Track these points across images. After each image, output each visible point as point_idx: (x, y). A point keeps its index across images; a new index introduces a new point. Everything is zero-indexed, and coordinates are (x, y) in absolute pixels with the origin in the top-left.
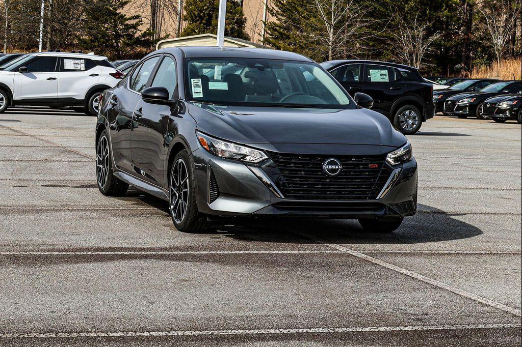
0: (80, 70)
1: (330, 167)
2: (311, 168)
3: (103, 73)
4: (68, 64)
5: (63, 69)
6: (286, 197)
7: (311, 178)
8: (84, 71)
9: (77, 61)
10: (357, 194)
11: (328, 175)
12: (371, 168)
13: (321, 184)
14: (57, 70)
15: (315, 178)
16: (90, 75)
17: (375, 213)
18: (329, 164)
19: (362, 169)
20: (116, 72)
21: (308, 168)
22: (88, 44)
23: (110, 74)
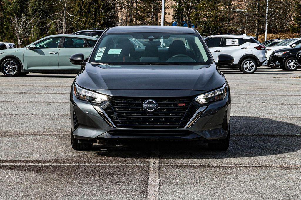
0: (236, 46)
1: (148, 106)
2: (135, 106)
3: (250, 47)
4: (228, 42)
5: (225, 45)
6: (117, 126)
7: (134, 113)
8: (238, 46)
9: (234, 40)
10: (169, 124)
11: (147, 111)
12: (179, 106)
13: (142, 118)
14: (221, 46)
15: (137, 113)
16: (242, 48)
17: (184, 137)
18: (148, 103)
19: (173, 107)
20: (258, 46)
21: (133, 106)
22: (295, 29)
23: (254, 47)
